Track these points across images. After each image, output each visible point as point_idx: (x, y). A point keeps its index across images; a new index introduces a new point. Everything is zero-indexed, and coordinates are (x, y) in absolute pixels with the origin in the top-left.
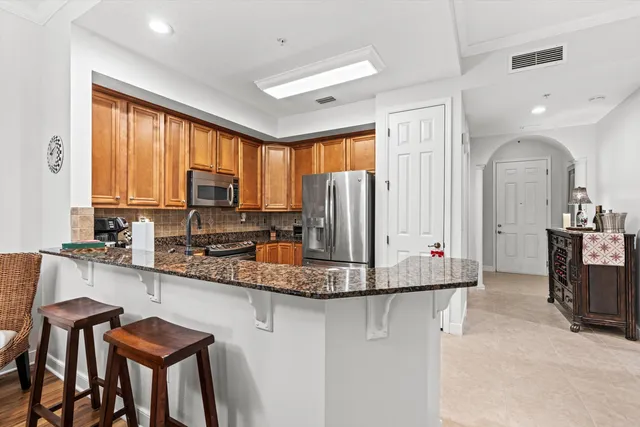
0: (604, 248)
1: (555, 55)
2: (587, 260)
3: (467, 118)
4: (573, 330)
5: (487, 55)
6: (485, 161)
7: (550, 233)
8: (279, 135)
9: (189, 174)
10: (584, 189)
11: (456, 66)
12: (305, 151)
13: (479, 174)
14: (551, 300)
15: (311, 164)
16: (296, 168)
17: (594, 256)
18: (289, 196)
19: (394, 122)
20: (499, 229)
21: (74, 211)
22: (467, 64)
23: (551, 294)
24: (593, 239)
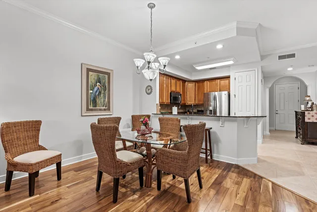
0: (313, 116)
1: (293, 56)
2: (306, 120)
3: (262, 72)
4: (302, 144)
5: (270, 55)
6: (270, 86)
7: (296, 112)
8: (193, 79)
9: (171, 93)
10: (309, 96)
11: (259, 58)
12: (201, 84)
13: (267, 91)
14: (297, 137)
15: (204, 88)
16: (198, 90)
17: (309, 119)
18: (195, 100)
19: (237, 75)
20: (277, 112)
21: (157, 104)
22: (263, 57)
23: (297, 135)
24: (309, 113)
